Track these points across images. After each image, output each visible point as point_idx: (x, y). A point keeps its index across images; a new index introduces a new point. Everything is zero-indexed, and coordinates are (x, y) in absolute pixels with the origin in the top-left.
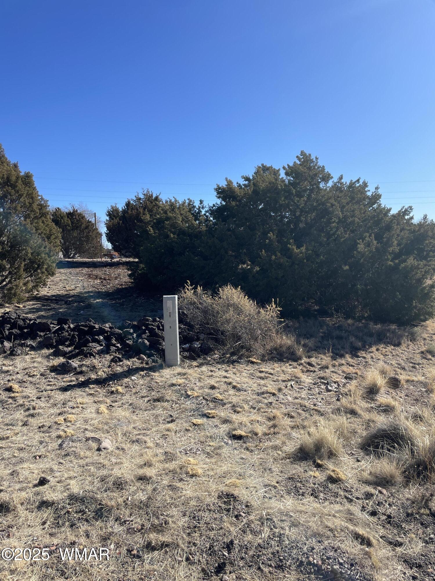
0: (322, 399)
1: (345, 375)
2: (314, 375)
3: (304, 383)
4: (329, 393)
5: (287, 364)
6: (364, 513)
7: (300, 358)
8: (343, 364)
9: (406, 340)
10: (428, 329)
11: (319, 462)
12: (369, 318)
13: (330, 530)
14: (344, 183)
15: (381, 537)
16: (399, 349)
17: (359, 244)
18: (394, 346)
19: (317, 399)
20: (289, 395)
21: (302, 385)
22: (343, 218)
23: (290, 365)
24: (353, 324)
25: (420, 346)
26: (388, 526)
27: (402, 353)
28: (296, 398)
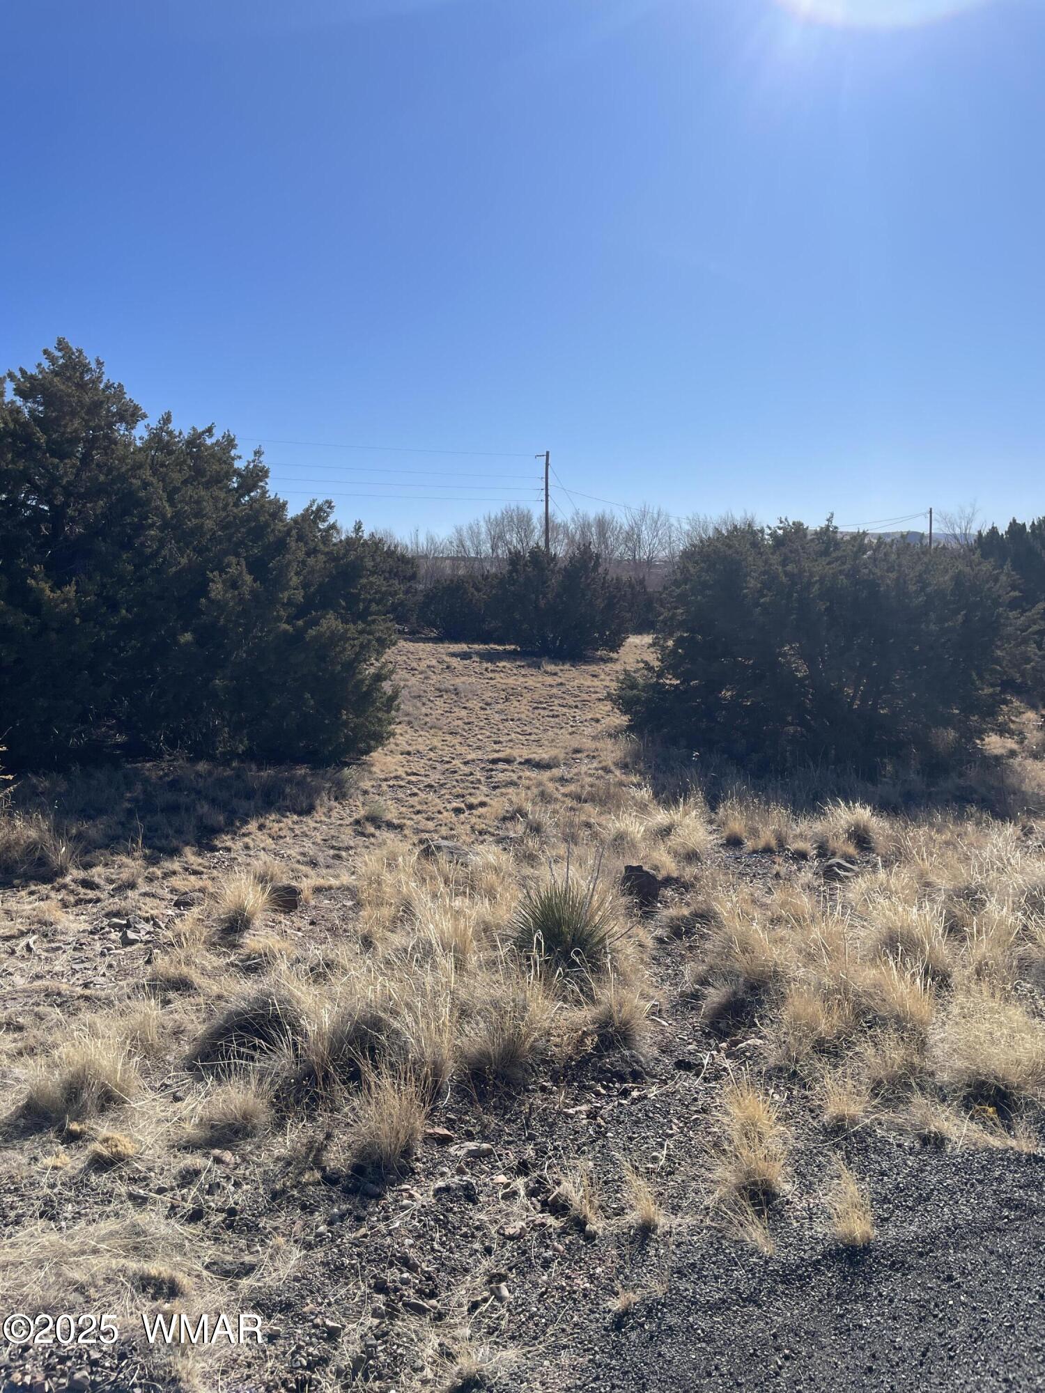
0: (110, 966)
1: (176, 898)
2: (95, 910)
3: (66, 934)
4: (129, 949)
5: (23, 893)
6: (172, 1221)
7: (62, 872)
8: (174, 873)
9: (326, 798)
10: (374, 769)
11: (75, 1127)
12: (248, 756)
13: (76, 1290)
14: (177, 433)
15: (207, 1268)
16: (310, 821)
17: (213, 581)
18: (300, 814)
19: (95, 969)
20: (19, 972)
21: (59, 941)
22: (172, 518)
23: (32, 893)
24: (210, 773)
25: (354, 808)
26: (228, 1235)
27: (315, 828)
28: (38, 977)
